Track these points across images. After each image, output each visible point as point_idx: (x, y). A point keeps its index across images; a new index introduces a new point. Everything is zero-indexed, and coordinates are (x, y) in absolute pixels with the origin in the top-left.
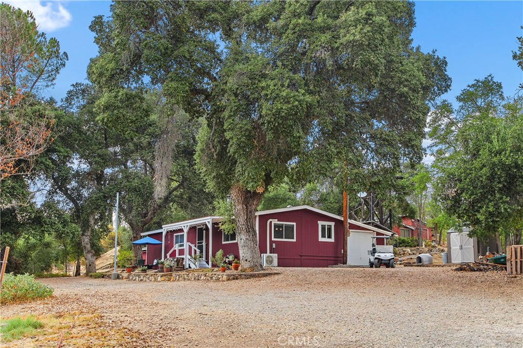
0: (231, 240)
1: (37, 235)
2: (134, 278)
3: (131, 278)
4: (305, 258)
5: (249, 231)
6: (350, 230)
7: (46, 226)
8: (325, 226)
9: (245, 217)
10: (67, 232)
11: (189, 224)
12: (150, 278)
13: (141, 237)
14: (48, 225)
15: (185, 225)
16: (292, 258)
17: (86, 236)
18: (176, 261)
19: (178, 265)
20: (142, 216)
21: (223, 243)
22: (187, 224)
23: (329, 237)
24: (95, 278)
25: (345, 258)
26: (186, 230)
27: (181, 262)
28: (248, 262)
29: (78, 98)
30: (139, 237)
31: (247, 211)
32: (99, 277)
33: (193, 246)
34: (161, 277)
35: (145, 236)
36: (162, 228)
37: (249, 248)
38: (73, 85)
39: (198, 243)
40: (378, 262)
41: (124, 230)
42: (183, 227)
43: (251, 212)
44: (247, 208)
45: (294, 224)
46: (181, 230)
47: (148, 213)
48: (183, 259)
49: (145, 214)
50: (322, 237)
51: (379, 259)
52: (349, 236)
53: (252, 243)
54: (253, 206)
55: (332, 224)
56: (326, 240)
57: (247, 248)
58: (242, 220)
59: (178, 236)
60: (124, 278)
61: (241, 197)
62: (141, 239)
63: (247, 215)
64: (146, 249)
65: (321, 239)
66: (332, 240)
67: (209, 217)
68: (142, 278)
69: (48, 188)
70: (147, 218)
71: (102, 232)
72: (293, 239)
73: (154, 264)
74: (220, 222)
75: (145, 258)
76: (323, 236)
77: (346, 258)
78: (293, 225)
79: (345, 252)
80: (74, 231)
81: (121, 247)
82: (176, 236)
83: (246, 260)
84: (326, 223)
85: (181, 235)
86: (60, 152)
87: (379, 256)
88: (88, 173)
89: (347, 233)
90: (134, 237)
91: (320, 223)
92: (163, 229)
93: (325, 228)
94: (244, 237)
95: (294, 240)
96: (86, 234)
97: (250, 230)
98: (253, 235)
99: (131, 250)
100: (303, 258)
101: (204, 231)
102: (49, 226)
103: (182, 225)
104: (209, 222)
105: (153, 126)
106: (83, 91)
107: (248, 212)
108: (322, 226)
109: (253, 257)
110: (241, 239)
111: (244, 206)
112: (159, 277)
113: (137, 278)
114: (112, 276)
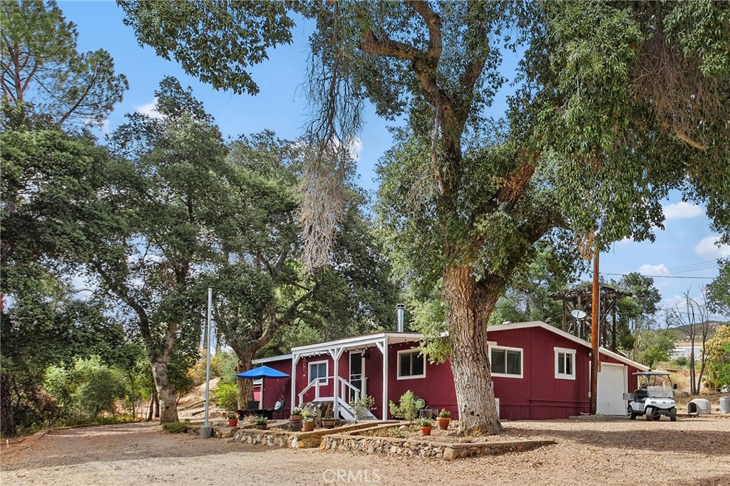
0: (414, 374)
1: (59, 358)
2: (243, 439)
3: (237, 437)
4: (537, 404)
5: (478, 359)
6: (602, 363)
7: (78, 344)
8: (563, 355)
9: (472, 332)
10: (120, 356)
11: (342, 347)
12: (276, 439)
13: (252, 367)
14: (80, 342)
15: (335, 348)
16: (518, 404)
17: (160, 363)
18: (321, 408)
19: (323, 415)
20: (253, 336)
21: (399, 378)
22: (338, 347)
23: (569, 372)
24: (171, 432)
25: (593, 406)
26: (336, 357)
27: (329, 409)
28: (475, 416)
29: (138, 138)
30: (248, 365)
31: (474, 321)
32: (178, 431)
33: (344, 382)
34: (299, 440)
35: (259, 365)
36: (291, 353)
37: (477, 391)
38: (129, 115)
39: (352, 378)
40: (653, 411)
41: (225, 356)
42: (331, 352)
43: (481, 324)
44: (474, 316)
45: (521, 350)
46: (326, 356)
47: (262, 333)
48: (332, 403)
49: (258, 333)
50: (559, 372)
51: (653, 407)
52: (600, 371)
53: (484, 381)
54: (485, 313)
55: (573, 352)
56: (565, 376)
57: (473, 390)
58: (465, 337)
59: (316, 365)
60: (223, 436)
61: (465, 294)
62: (251, 369)
63: (474, 329)
64: (261, 383)
65: (558, 376)
66: (573, 377)
67: (383, 335)
68: (258, 438)
69: (94, 287)
70: (260, 339)
71: (185, 356)
72: (520, 374)
73: (276, 409)
74: (422, 341)
75: (259, 396)
76: (561, 371)
77: (596, 404)
78: (520, 353)
79: (594, 394)
80: (132, 354)
81: (222, 379)
82: (312, 366)
83: (472, 413)
84: (565, 351)
85: (320, 365)
86: (102, 219)
87: (653, 403)
88: (160, 265)
89: (597, 367)
90: (241, 366)
91: (557, 350)
92: (293, 353)
93: (563, 358)
94: (467, 370)
95: (521, 376)
96: (160, 360)
97: (480, 356)
98: (484, 367)
99: (235, 384)
100: (534, 404)
101: (363, 359)
102: (83, 344)
103: (329, 349)
104: (382, 343)
105: (270, 195)
106: (149, 129)
107: (477, 323)
108: (559, 354)
109: (485, 408)
110: (462, 374)
111: (470, 311)
112: (294, 441)
113: (249, 438)
114: (202, 432)
